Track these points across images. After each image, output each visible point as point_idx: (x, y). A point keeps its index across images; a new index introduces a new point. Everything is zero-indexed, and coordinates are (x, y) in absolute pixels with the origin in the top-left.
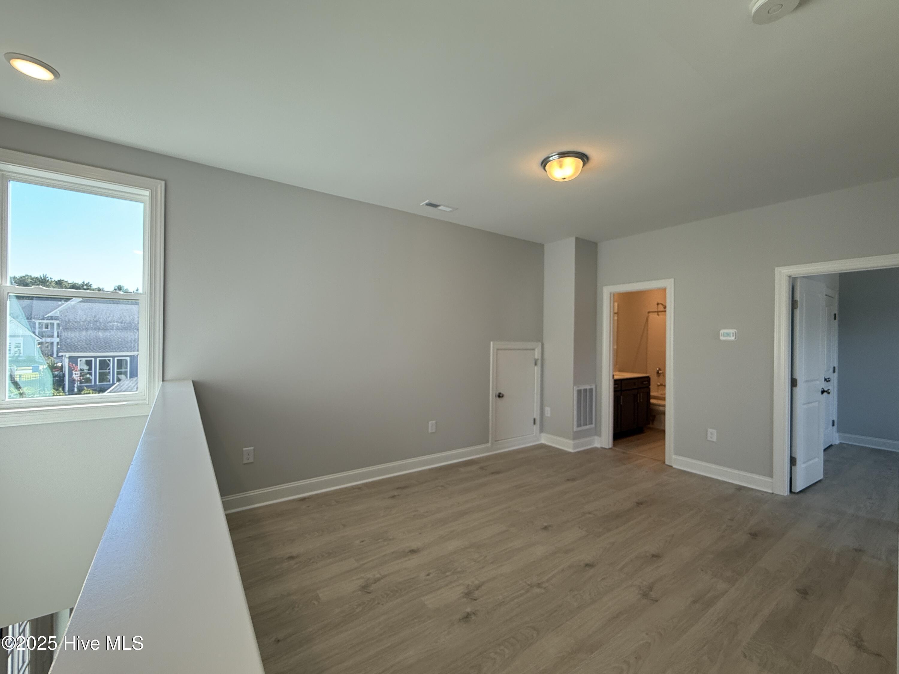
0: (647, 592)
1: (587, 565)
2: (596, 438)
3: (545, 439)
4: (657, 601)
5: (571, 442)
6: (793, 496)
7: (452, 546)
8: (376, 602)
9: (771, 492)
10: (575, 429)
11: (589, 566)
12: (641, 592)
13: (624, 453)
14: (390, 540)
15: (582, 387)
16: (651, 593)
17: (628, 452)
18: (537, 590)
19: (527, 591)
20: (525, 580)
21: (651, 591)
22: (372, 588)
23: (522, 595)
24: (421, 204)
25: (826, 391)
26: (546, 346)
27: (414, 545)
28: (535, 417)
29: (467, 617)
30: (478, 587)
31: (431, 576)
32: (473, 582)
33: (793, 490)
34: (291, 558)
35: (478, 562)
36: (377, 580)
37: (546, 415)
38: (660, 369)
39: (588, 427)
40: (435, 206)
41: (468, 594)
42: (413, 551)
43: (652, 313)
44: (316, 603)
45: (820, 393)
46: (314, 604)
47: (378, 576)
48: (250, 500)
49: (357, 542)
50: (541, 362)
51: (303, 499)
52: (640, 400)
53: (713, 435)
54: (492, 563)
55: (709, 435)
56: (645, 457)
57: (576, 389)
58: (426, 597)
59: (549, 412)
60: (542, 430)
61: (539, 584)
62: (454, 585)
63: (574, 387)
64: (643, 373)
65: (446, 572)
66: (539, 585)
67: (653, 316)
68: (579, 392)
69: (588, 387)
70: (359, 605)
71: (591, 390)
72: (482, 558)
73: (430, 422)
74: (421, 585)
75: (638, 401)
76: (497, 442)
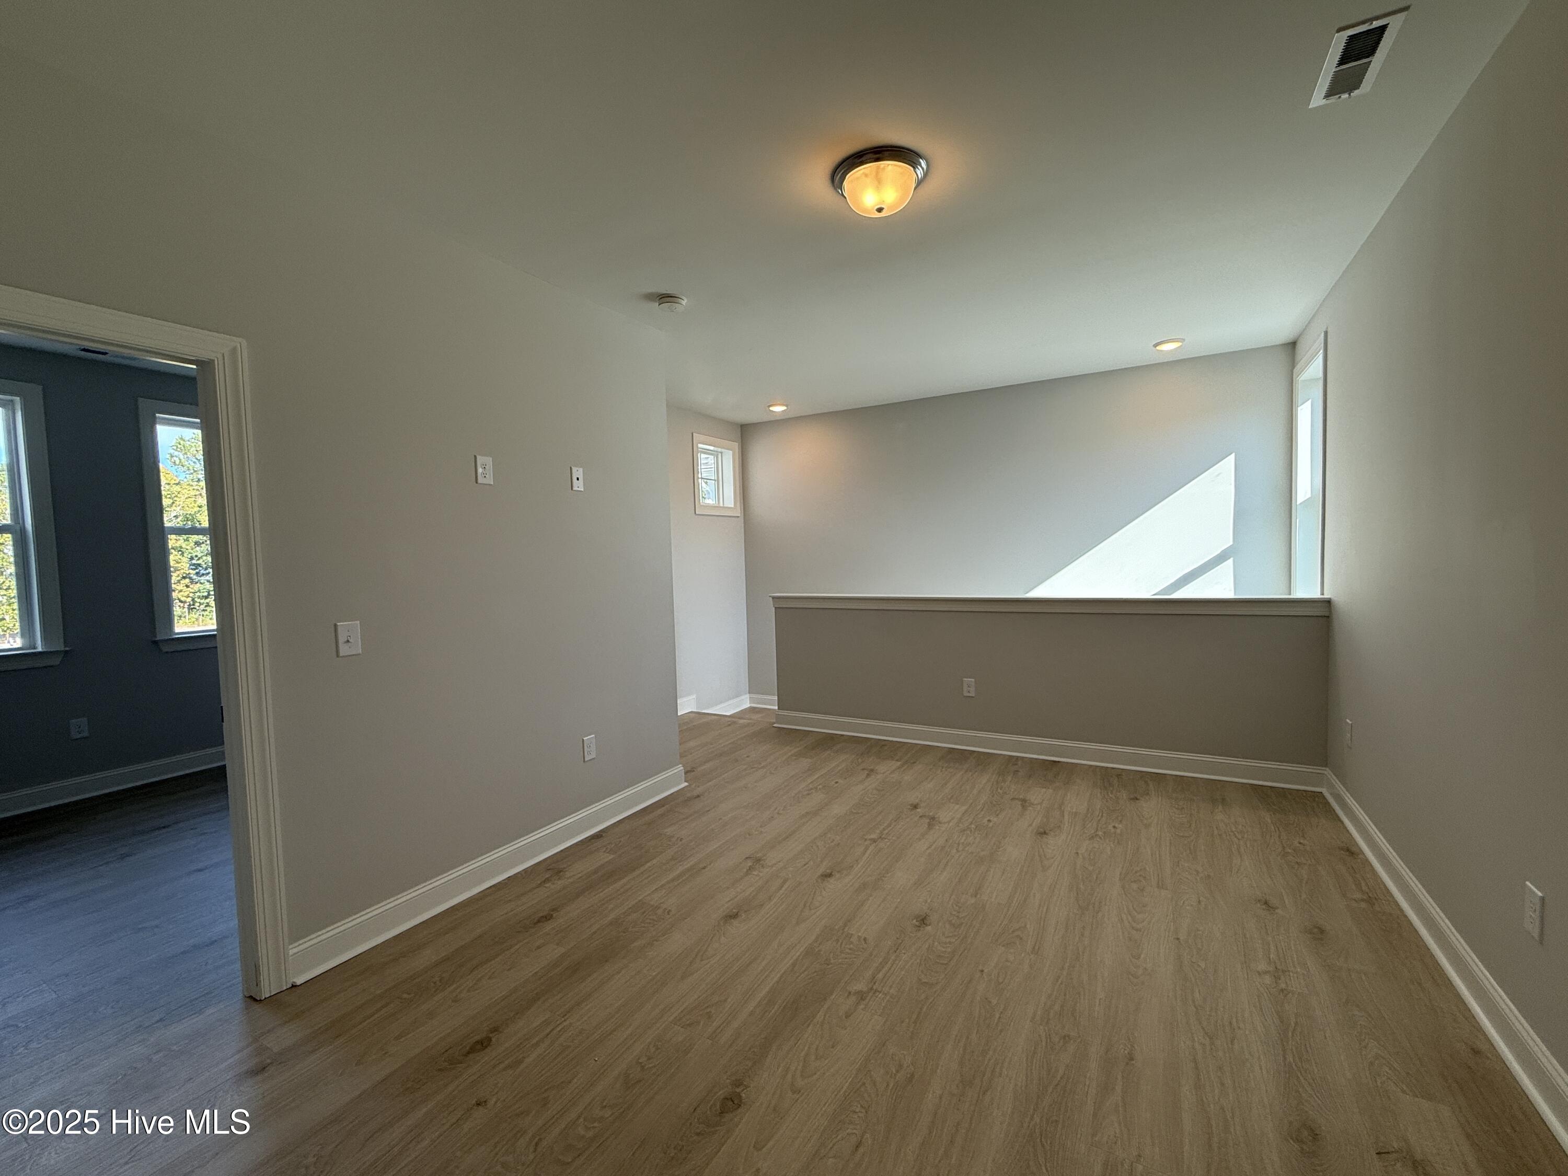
1: (830, 875)
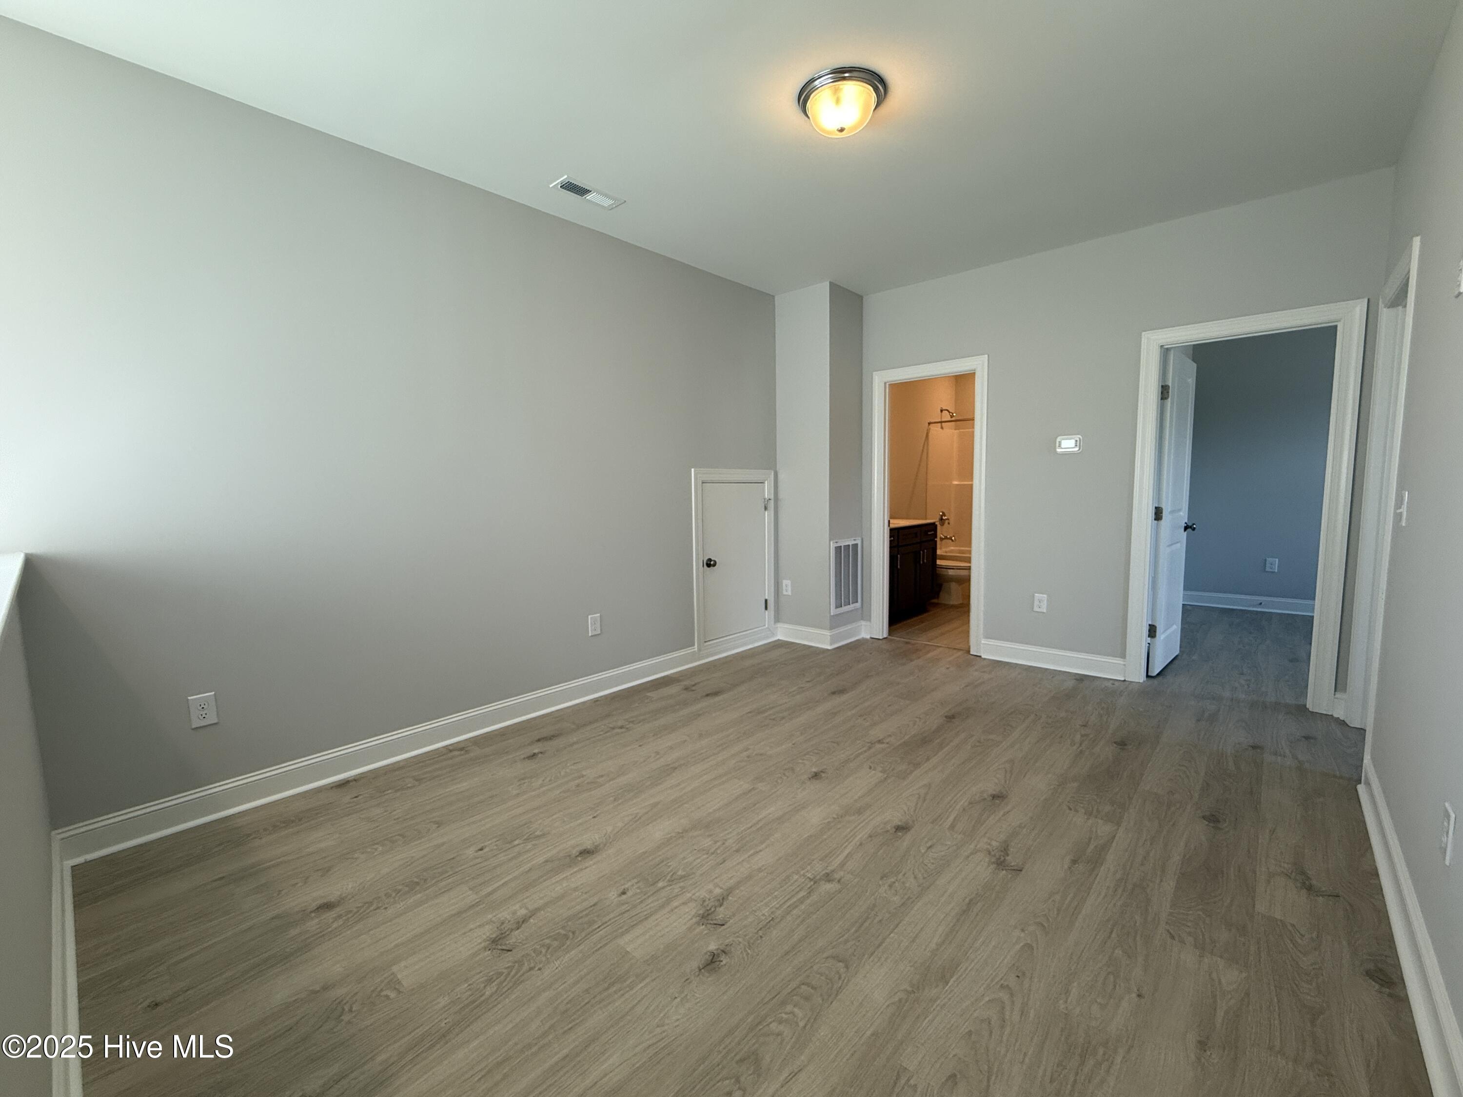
0: (1002, 858)
1: (898, 828)
2: (863, 623)
3: (784, 633)
4: (1021, 871)
5: (827, 633)
6: (1151, 681)
7: (659, 831)
8: (526, 967)
9: (1123, 679)
10: (834, 611)
11: (902, 829)
12: (993, 860)
13: (907, 643)
14: (538, 837)
15: (843, 543)
16: (1009, 858)
17: (913, 642)
18: (828, 887)
19: (810, 892)
20: (802, 873)
21: (1008, 855)
22: (514, 940)
23: (801, 901)
24: (551, 186)
25: (1191, 527)
26: (782, 476)
27: (587, 840)
28: (767, 598)
29: (712, 962)
30: (721, 900)
31: (629, 893)
32: (711, 892)
33: (1150, 674)
34: (327, 906)
35: (713, 853)
36: (521, 923)
37: (785, 593)
38: (944, 514)
39: (851, 607)
40: (581, 191)
41: (706, 917)
42: (586, 853)
43: (934, 425)
44: (392, 995)
45: (1183, 529)
46: (387, 997)
47: (523, 912)
48: (214, 803)
49: (471, 852)
50: (774, 504)
51: (343, 784)
52: (923, 561)
53: (1041, 601)
54: (737, 851)
55: (1036, 603)
56: (941, 647)
57: (833, 546)
58: (627, 937)
59: (790, 589)
60: (777, 619)
61: (827, 875)
62: (675, 903)
63: (831, 543)
64: (922, 519)
65: (657, 882)
66: (828, 877)
67: (935, 429)
68: (838, 549)
69: (850, 542)
70: (490, 981)
71: (856, 545)
72: (719, 844)
73: (589, 617)
74: (612, 915)
75: (921, 562)
76: (707, 644)
